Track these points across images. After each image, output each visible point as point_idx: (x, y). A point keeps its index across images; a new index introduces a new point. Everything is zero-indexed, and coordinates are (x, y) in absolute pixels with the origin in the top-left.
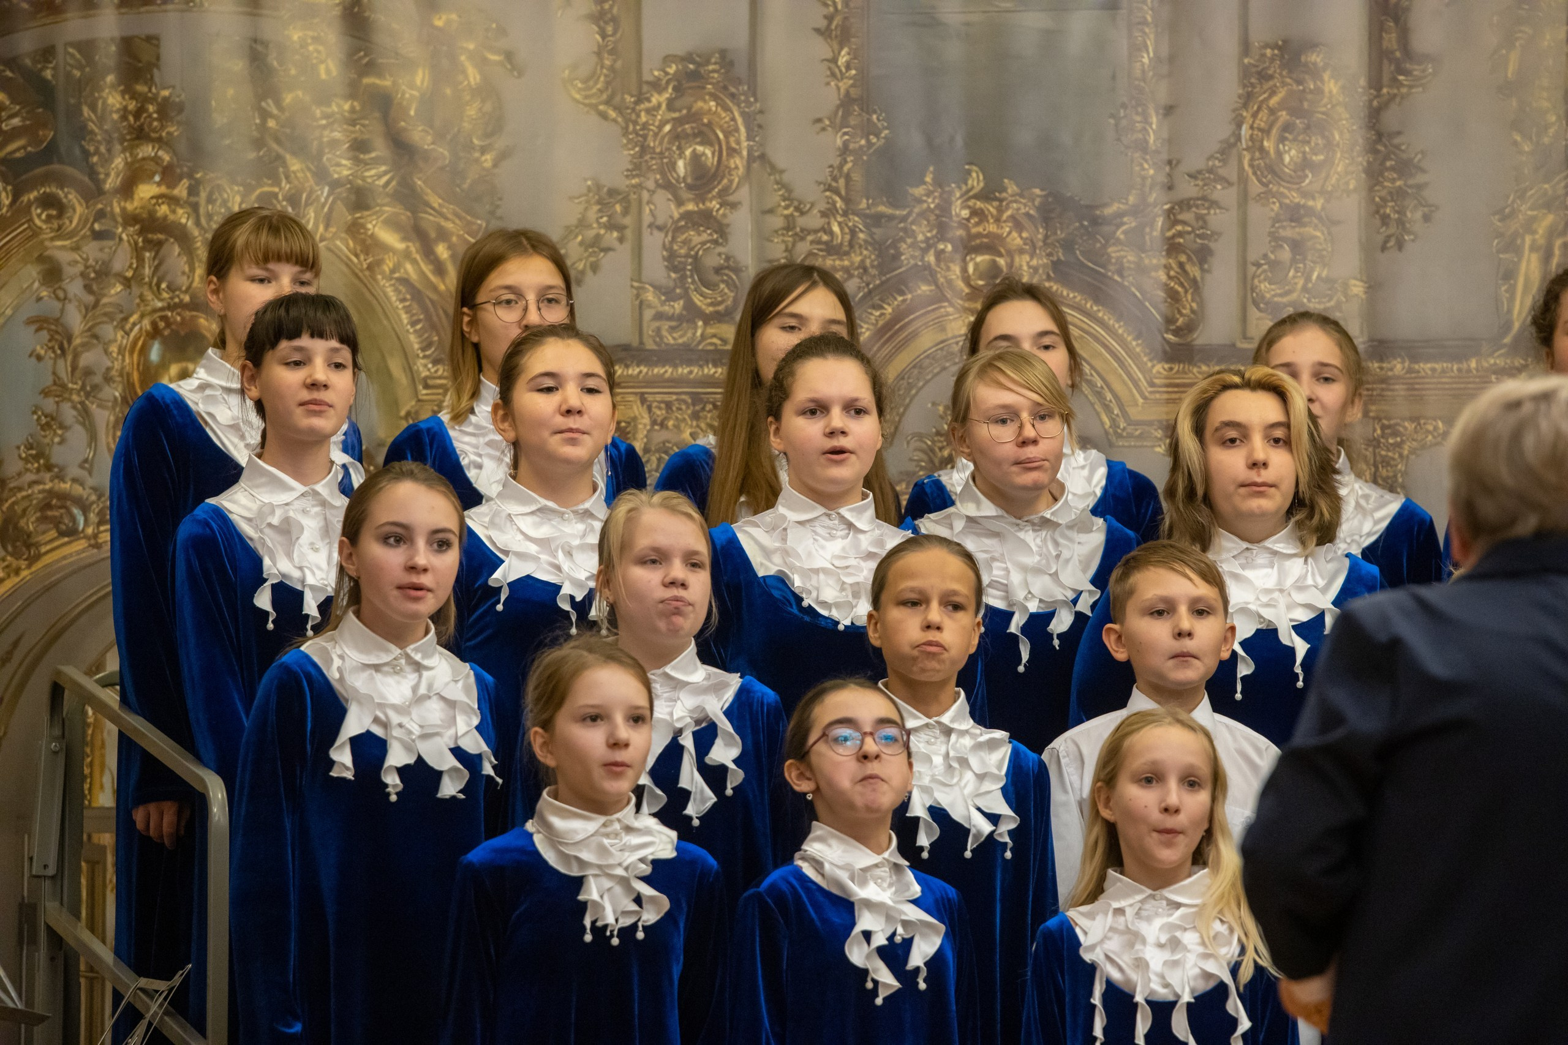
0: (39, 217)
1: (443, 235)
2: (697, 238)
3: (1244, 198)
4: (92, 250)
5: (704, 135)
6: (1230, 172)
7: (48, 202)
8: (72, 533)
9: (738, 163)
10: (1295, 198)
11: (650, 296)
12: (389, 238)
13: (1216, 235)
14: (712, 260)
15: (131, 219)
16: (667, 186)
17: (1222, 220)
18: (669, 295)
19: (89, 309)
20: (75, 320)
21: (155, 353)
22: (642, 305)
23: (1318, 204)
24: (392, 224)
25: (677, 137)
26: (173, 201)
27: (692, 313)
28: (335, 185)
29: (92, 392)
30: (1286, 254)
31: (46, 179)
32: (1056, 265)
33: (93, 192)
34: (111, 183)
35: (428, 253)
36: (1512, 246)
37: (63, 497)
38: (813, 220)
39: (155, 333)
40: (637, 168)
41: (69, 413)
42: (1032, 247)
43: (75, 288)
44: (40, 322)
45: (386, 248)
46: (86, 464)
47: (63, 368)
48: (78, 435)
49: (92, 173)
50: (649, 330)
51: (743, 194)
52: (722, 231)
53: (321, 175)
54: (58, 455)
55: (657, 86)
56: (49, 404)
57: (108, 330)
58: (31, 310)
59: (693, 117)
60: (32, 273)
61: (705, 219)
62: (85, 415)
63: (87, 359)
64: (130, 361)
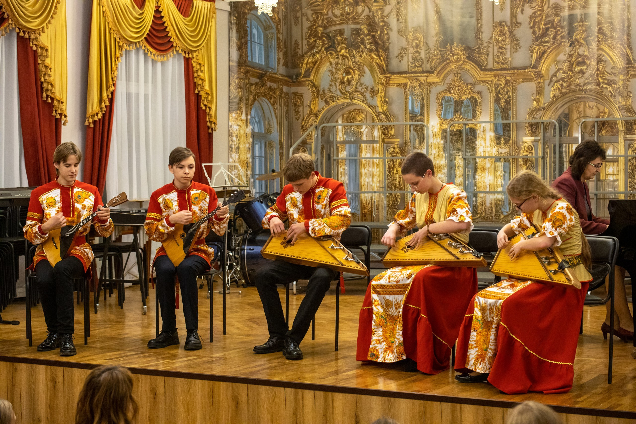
0: (329, 55)
1: (382, 56)
2: (417, 54)
3: (494, 46)
4: (336, 60)
5: (417, 39)
6: (491, 42)
7: (330, 53)
8: (334, 101)
9: (422, 43)
10: (501, 45)
11: (410, 64)
12: (375, 56)
13: (489, 52)
14: (418, 58)
15: (341, 55)
16: (412, 47)
17: (490, 49)
18: (412, 63)
19: (335, 69)
20: (334, 70)
21: (344, 75)
22: (409, 65)
23: (504, 46)
24: (375, 54)
25: (413, 40)
26: (346, 52)
27: (416, 66)
28: (367, 49)
29: (336, 81)
30: (499, 54)
31: (330, 50)
32: (467, 57)
33: (336, 52)
34: (338, 50)
35: (380, 59)
36: (532, 52)
37: (333, 96)
38: (432, 51)
39: (344, 72)
40: (408, 44)
41: (333, 84)
42: (463, 54)
43: (334, 66)
44: (329, 71)
45: (374, 58)
46: (336, 91)
47: (332, 77)
48: (334, 87)
49: (336, 49)
50: (410, 68)
51: (423, 48)
52: (420, 53)
53: (366, 48)
54: (332, 90)
55: (411, 32)
56: (331, 83)
57: (338, 72)
58: (329, 69)
59: (416, 36)
60: (328, 64)
61: (417, 52)
62: (335, 84)
63: (335, 76)
64: (341, 76)
